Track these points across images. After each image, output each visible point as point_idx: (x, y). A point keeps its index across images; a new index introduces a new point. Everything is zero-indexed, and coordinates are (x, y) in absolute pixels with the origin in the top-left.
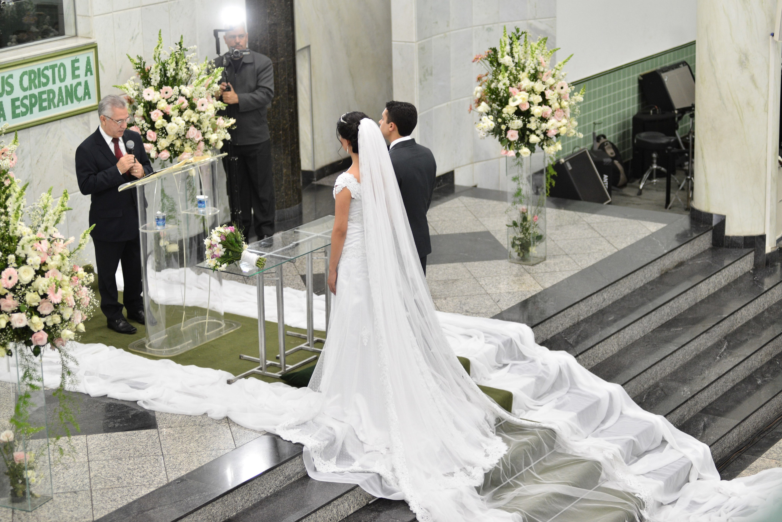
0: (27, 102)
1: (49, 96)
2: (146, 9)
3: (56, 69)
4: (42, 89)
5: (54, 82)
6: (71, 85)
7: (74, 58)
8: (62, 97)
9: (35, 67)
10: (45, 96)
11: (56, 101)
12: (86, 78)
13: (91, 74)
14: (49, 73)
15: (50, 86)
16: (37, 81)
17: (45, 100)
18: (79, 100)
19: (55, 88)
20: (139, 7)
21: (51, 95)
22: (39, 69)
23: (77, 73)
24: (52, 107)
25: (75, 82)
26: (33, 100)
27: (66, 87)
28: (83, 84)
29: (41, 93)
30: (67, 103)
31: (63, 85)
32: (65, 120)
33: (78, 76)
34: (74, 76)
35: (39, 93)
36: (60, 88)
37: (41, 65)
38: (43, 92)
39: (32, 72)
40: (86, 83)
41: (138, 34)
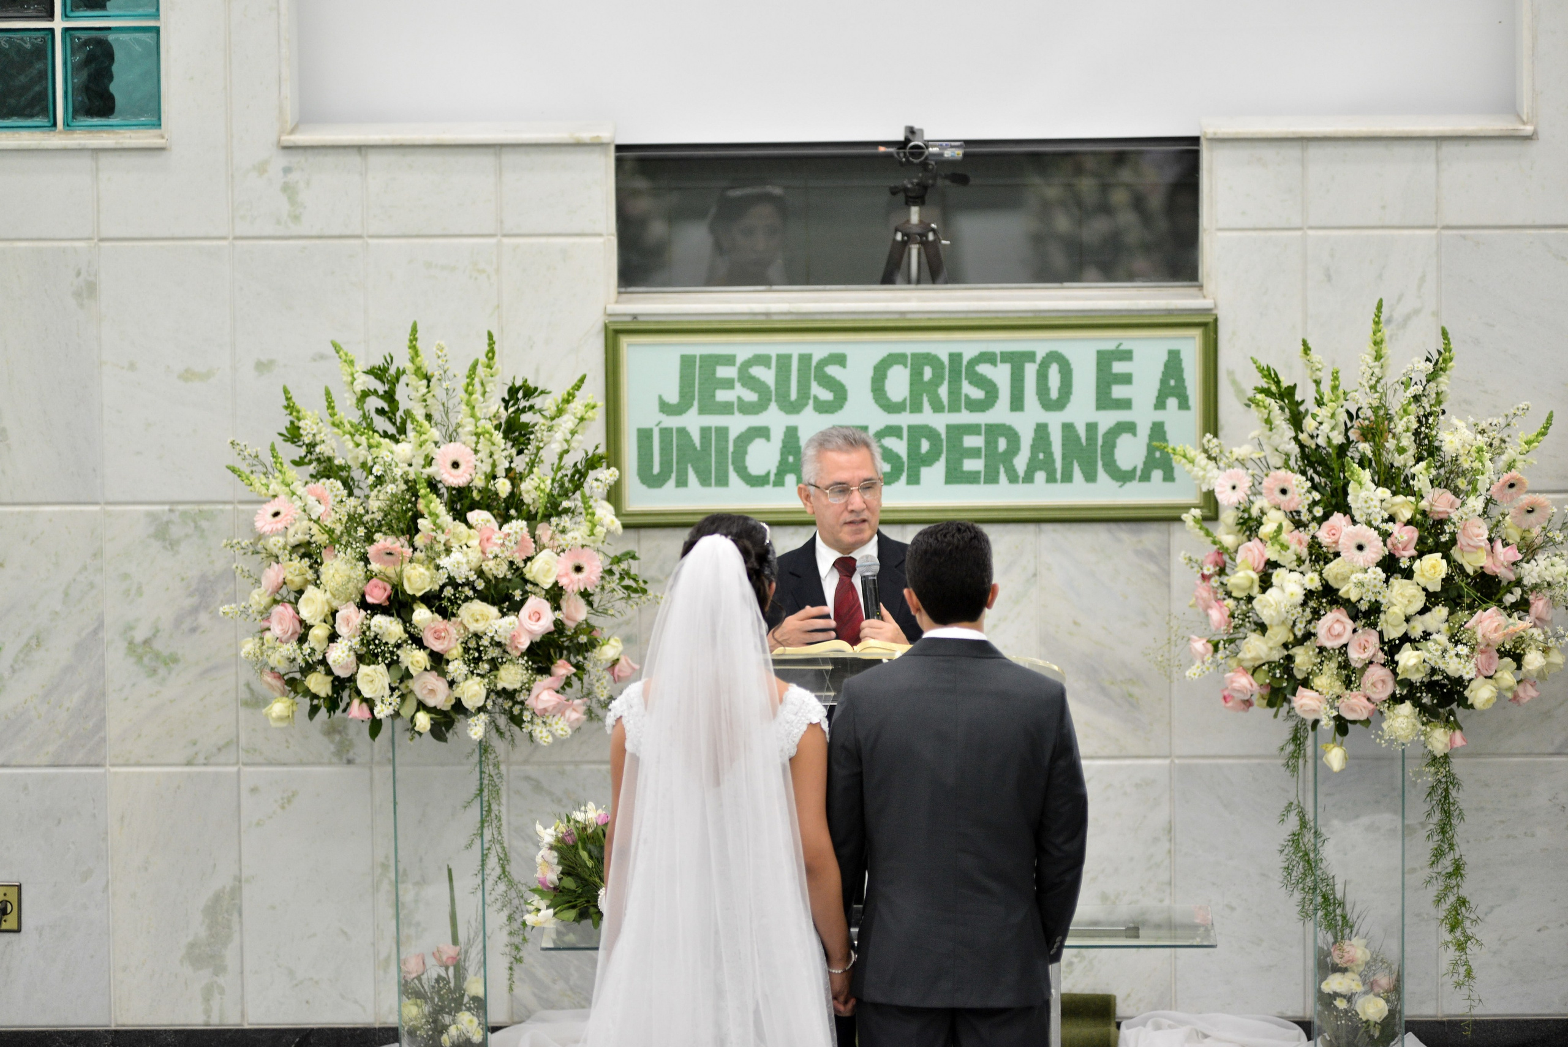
0: (899, 447)
1: (991, 443)
2: (1464, 237)
3: (1030, 371)
4: (965, 417)
5: (1017, 404)
6: (1092, 427)
7: (1110, 346)
8: (1049, 455)
9: (941, 346)
10: (971, 441)
11: (1021, 463)
12: (1159, 416)
13: (1184, 405)
14: (1000, 375)
15: (1000, 413)
16: (943, 391)
17: (975, 453)
18: (1123, 477)
19: (1024, 423)
20: (1433, 227)
21: (1002, 444)
22: (955, 358)
23: (1118, 391)
24: (1003, 477)
25: (1107, 420)
26: (925, 446)
27: (1068, 428)
28: (1144, 431)
29: (957, 432)
30: (1067, 477)
31: (1055, 421)
32: (1058, 527)
33: (1125, 404)
34: (1104, 401)
35: (950, 428)
36: (1041, 430)
37: (969, 346)
38: (973, 429)
39: (930, 359)
40: (1158, 431)
41: (1417, 312)
